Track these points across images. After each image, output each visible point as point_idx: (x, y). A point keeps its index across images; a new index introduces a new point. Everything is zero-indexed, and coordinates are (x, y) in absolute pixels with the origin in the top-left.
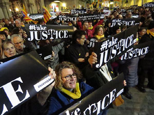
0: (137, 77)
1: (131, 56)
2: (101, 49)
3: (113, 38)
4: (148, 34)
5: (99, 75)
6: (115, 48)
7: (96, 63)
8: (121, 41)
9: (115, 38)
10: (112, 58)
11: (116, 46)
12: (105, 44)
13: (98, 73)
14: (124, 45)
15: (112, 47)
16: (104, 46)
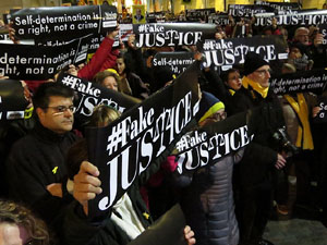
0: (234, 223)
1: (204, 159)
2: (110, 147)
3: (141, 109)
4: (246, 87)
5: (109, 233)
6: (148, 140)
7: (99, 197)
8: (163, 116)
9: (146, 110)
10: (142, 169)
11: (151, 131)
12: (119, 131)
13: (105, 229)
14: (171, 126)
15: (141, 135)
16: (118, 137)
